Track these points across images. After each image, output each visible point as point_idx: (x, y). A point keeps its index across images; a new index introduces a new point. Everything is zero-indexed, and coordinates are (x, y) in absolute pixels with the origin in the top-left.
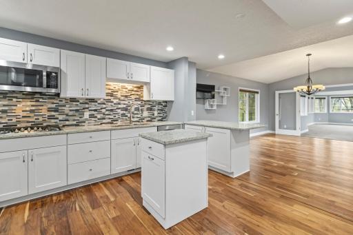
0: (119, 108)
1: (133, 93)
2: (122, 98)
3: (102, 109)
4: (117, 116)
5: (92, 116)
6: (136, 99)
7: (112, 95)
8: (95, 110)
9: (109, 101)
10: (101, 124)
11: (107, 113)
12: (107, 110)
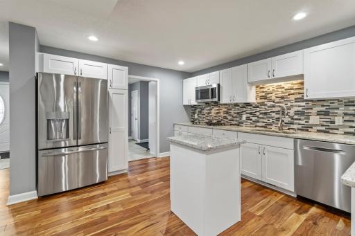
0: (273, 112)
1: (292, 91)
2: (277, 100)
3: (256, 112)
4: (271, 120)
5: (248, 118)
6: (297, 100)
7: (265, 98)
8: (251, 113)
9: (263, 104)
10: (256, 126)
11: (261, 116)
12: (261, 114)
